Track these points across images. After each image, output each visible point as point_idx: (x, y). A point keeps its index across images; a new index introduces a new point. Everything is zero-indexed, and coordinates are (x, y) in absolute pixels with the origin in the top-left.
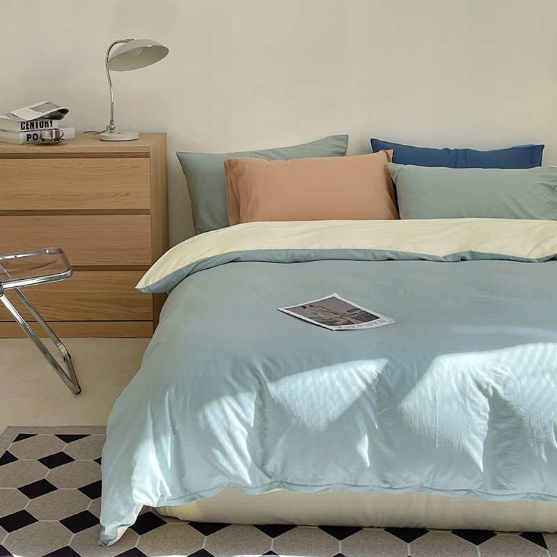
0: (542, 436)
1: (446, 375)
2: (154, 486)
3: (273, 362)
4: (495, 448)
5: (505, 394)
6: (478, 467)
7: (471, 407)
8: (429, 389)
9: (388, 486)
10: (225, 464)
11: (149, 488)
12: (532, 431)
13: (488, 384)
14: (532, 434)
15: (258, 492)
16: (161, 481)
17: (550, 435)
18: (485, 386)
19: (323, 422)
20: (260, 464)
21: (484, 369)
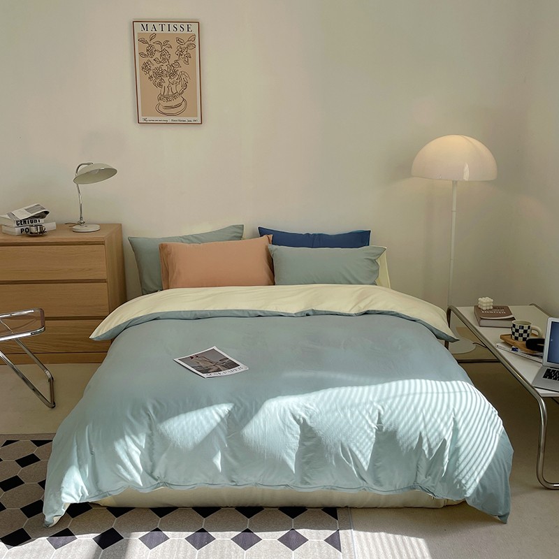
0: (333, 450)
1: (273, 410)
2: (77, 490)
3: (160, 404)
4: (303, 458)
5: (311, 422)
6: (292, 471)
7: (288, 431)
8: (262, 420)
9: (234, 484)
10: (125, 474)
11: (73, 492)
12: (327, 447)
13: (300, 416)
14: (327, 448)
15: (148, 491)
16: (82, 487)
17: (337, 449)
18: (298, 417)
19: (191, 444)
20: (149, 472)
21: (298, 406)
